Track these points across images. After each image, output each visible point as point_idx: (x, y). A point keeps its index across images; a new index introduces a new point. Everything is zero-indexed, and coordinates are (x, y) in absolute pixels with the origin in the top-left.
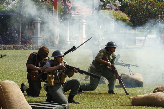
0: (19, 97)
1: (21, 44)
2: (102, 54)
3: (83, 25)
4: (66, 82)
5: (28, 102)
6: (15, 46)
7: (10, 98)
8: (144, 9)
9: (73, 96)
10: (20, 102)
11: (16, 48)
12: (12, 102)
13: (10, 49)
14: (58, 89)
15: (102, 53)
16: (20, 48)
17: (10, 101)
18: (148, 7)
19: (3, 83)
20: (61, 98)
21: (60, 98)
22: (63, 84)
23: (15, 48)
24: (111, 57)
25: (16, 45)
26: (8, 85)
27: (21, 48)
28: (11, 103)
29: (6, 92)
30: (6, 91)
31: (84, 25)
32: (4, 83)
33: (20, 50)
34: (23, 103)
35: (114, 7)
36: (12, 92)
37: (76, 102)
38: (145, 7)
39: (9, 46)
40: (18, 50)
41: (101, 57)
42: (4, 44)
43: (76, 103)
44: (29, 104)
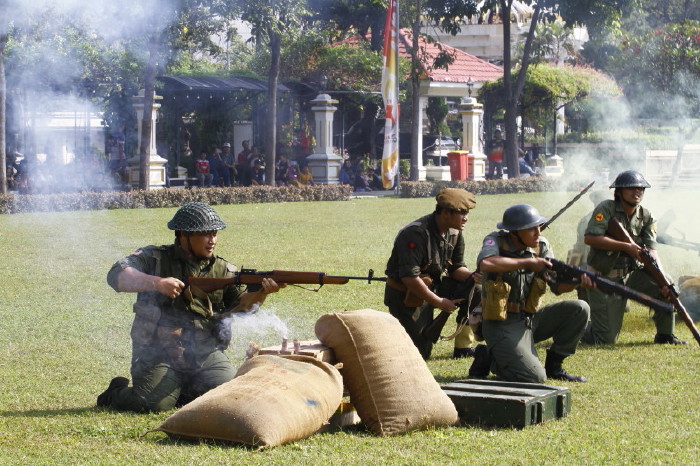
0: (409, 366)
1: (278, 185)
2: (601, 217)
3: (472, 113)
4: (540, 310)
5: (439, 379)
6: (260, 191)
7: (381, 370)
8: (670, 57)
9: (560, 359)
10: (415, 381)
11: (261, 197)
12: (388, 381)
13: (242, 199)
14: (520, 338)
15: (600, 215)
16: (277, 195)
17: (382, 379)
18: (684, 52)
19: (355, 317)
20: (526, 364)
21: (523, 363)
22: (531, 316)
23: (258, 196)
24: (634, 221)
25: (262, 187)
26: (370, 323)
27: (277, 197)
28: (384, 385)
29: (367, 350)
30: (368, 347)
31: (477, 113)
32: (358, 320)
33: (274, 201)
34: (426, 384)
35: (564, 54)
36: (385, 348)
37: (571, 375)
38: (675, 51)
39: (239, 190)
40: (267, 201)
41: (601, 231)
42: (217, 183)
43: (571, 380)
44: (443, 388)
